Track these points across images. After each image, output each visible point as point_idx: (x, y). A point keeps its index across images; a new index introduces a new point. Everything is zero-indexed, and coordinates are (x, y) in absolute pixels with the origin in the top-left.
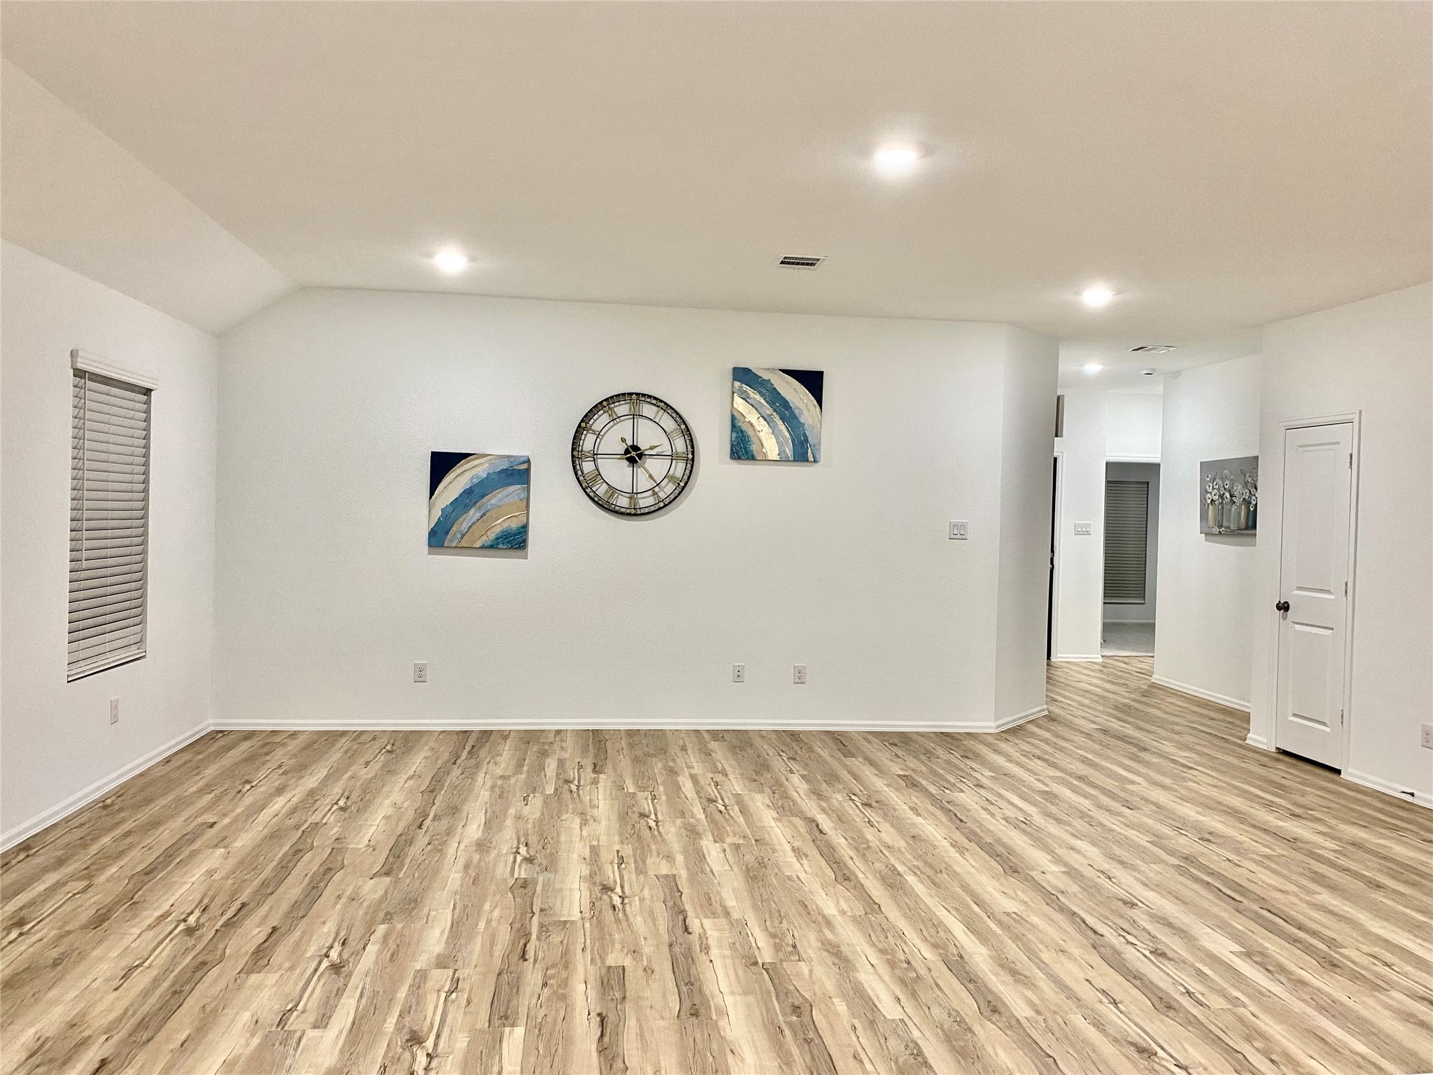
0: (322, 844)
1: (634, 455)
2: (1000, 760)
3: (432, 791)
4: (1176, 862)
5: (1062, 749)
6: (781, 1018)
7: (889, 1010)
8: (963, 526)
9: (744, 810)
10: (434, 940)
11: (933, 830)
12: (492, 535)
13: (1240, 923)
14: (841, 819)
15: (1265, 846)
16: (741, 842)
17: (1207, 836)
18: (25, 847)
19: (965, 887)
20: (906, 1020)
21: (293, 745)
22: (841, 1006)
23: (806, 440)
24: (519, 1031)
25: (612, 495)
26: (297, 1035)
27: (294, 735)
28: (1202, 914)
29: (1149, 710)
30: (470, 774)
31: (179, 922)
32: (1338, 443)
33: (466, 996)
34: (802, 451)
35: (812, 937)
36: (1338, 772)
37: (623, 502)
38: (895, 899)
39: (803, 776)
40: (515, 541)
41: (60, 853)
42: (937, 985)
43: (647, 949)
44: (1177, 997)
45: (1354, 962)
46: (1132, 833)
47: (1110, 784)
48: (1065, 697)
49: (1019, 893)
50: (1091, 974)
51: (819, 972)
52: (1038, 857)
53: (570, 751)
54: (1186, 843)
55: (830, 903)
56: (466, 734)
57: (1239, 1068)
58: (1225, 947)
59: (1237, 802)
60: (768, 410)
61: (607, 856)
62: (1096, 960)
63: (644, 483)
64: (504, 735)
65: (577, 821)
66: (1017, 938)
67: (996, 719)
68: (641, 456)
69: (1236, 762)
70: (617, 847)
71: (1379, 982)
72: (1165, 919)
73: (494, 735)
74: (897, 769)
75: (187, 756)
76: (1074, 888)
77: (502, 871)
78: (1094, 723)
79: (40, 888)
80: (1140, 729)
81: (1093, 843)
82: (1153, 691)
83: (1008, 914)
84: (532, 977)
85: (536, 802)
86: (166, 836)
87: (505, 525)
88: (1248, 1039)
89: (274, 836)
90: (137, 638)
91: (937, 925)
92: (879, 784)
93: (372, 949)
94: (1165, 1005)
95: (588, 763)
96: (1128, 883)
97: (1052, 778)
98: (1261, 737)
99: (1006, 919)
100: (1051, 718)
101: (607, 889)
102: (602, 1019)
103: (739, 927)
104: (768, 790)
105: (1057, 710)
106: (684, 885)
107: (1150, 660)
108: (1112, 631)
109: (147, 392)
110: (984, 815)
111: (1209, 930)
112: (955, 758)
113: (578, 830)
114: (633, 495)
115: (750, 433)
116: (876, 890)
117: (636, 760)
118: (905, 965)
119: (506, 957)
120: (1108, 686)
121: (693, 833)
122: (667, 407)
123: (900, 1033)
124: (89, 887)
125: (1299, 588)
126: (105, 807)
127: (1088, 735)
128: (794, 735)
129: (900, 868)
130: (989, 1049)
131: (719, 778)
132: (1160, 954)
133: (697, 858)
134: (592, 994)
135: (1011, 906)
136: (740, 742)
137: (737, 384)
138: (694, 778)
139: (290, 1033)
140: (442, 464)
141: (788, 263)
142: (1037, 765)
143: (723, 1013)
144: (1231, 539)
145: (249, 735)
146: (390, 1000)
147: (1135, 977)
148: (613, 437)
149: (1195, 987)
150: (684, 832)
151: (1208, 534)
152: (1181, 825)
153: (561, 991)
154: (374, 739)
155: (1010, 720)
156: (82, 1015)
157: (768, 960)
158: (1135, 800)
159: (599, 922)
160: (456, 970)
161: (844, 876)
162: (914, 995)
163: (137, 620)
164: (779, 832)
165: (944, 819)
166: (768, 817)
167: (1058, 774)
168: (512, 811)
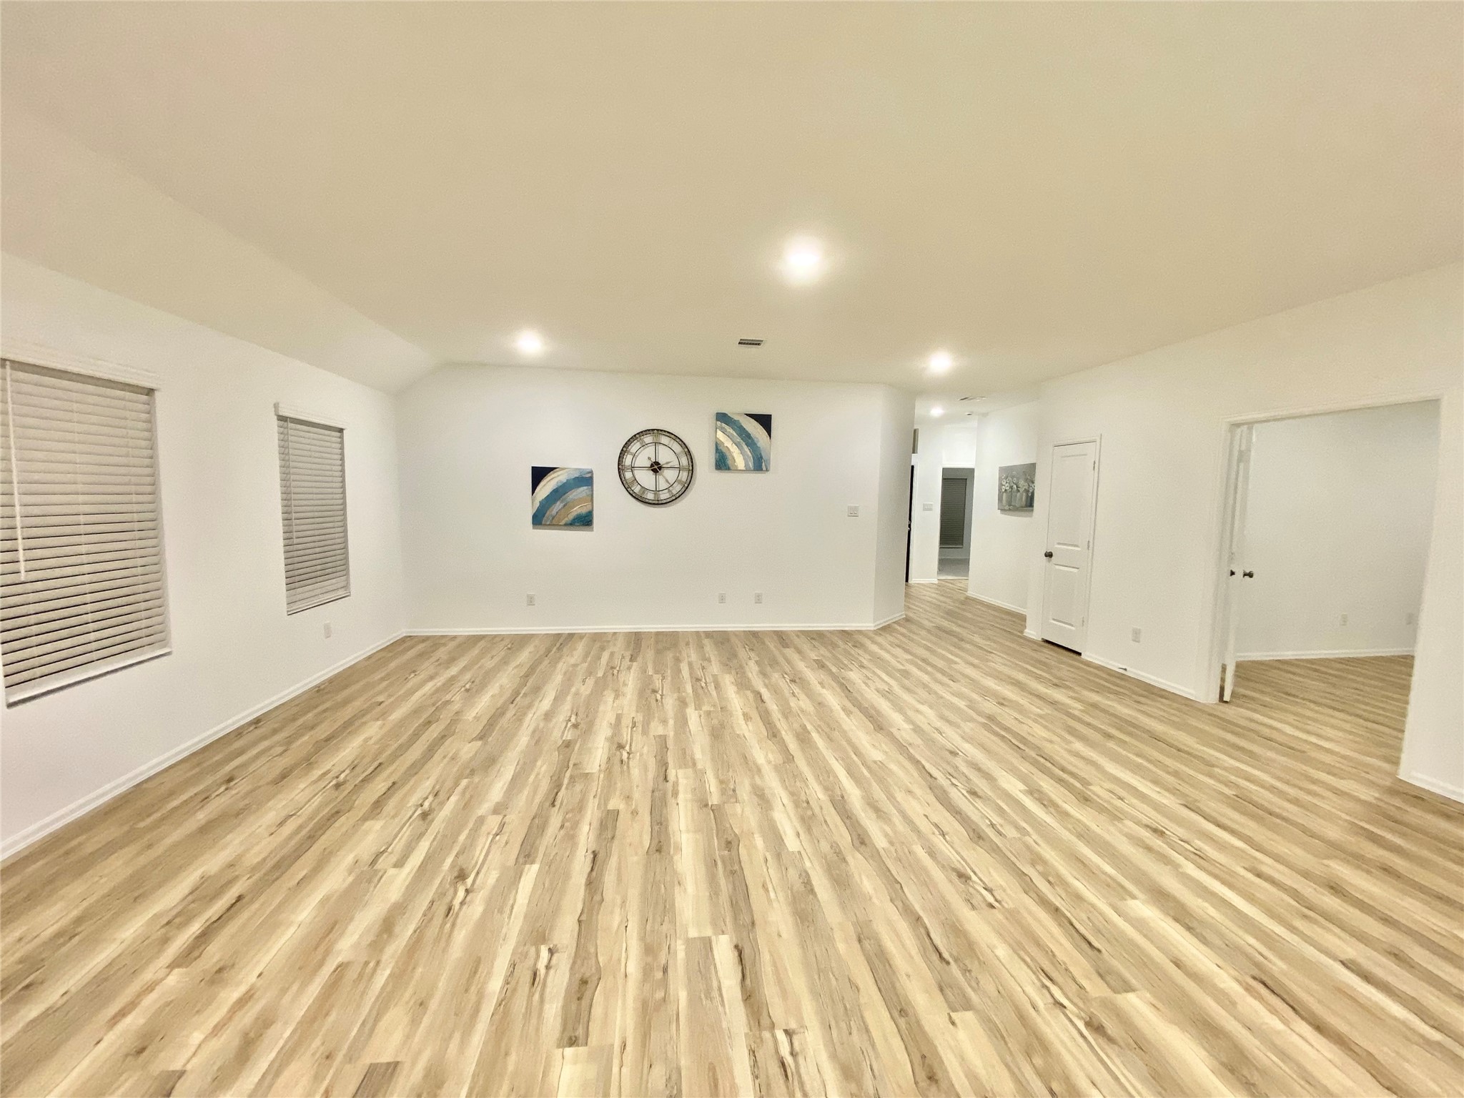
0: (446, 717)
1: (656, 468)
2: (874, 648)
3: (527, 676)
4: (983, 720)
5: (912, 640)
6: (717, 852)
7: (792, 844)
8: (856, 508)
9: (717, 687)
10: (496, 792)
11: (833, 699)
12: (571, 517)
13: (1025, 767)
14: (776, 691)
15: (1038, 708)
16: (712, 709)
17: (1003, 701)
18: (257, 722)
19: (849, 742)
20: (803, 852)
21: (452, 645)
22: (759, 842)
23: (762, 457)
24: (535, 867)
25: (644, 492)
26: (380, 874)
27: (455, 637)
28: (1001, 761)
29: (966, 614)
30: (554, 663)
31: (333, 778)
32: (1086, 455)
33: (506, 838)
34: (759, 464)
35: (747, 782)
36: (1080, 654)
37: (650, 496)
38: (803, 750)
39: (756, 662)
40: (585, 521)
41: (276, 726)
42: (826, 821)
43: (636, 795)
44: (984, 827)
45: (1098, 796)
46: (955, 700)
47: (941, 664)
48: (917, 606)
49: (883, 745)
50: (929, 811)
51: (748, 810)
52: (896, 718)
53: (619, 647)
54: (990, 707)
55: (762, 755)
56: (559, 635)
57: (1027, 889)
58: (1015, 787)
59: (1021, 677)
60: (739, 439)
61: (626, 722)
62: (932, 799)
63: (663, 485)
64: (581, 636)
65: (613, 696)
66: (881, 781)
67: (874, 622)
68: (660, 468)
69: (1018, 648)
70: (633, 714)
71: (1116, 813)
72: (976, 765)
73: (576, 636)
74: (813, 656)
75: (383, 654)
76: (919, 741)
77: (556, 734)
78: (932, 622)
79: (254, 752)
80: (960, 626)
81: (931, 707)
82: (969, 601)
83: (875, 762)
84: (555, 820)
85: (590, 682)
86: (348, 712)
87: (579, 511)
88: (1033, 864)
89: (416, 712)
90: (343, 584)
91: (829, 772)
92: (801, 665)
93: (453, 799)
94: (977, 836)
95: (628, 655)
96: (952, 737)
97: (907, 660)
98: (1032, 632)
99: (873, 766)
100: (907, 620)
101: (621, 747)
102: (595, 854)
103: (700, 776)
104: (733, 672)
105: (911, 615)
106: (670, 744)
107: (966, 582)
108: (944, 564)
109: (341, 430)
110: (864, 686)
111: (1005, 773)
112: (849, 647)
113: (611, 702)
114: (656, 492)
115: (727, 454)
116: (793, 745)
117: (658, 652)
118: (805, 805)
119: (541, 805)
120: (942, 598)
121: (683, 703)
122: (676, 438)
123: (797, 863)
124: (285, 751)
125: (1059, 544)
126: (318, 691)
127: (929, 631)
128: (755, 634)
129: (809, 727)
130: (857, 877)
131: (705, 664)
132: (974, 793)
133: (682, 721)
134: (592, 837)
135: (876, 755)
136: (721, 639)
137: (719, 423)
138: (690, 664)
139: (376, 872)
140: (539, 474)
141: (744, 344)
142: (898, 651)
143: (678, 849)
144: (1016, 513)
145: (428, 638)
146: (453, 843)
147: (957, 813)
148: (643, 457)
149: (996, 820)
150: (677, 703)
151: (1003, 510)
152: (986, 693)
153: (572, 832)
154: (502, 640)
155: (883, 622)
156: (240, 857)
157: (715, 803)
158: (958, 676)
159: (610, 773)
160: (505, 816)
161: (773, 734)
162: (809, 830)
163: (344, 573)
164: (736, 702)
165: (838, 690)
166: (731, 691)
167: (909, 657)
168: (573, 690)
